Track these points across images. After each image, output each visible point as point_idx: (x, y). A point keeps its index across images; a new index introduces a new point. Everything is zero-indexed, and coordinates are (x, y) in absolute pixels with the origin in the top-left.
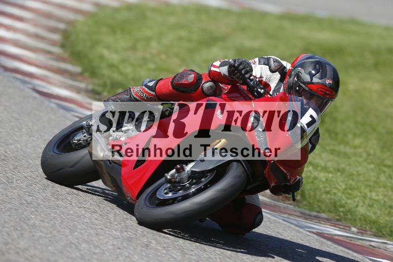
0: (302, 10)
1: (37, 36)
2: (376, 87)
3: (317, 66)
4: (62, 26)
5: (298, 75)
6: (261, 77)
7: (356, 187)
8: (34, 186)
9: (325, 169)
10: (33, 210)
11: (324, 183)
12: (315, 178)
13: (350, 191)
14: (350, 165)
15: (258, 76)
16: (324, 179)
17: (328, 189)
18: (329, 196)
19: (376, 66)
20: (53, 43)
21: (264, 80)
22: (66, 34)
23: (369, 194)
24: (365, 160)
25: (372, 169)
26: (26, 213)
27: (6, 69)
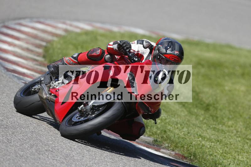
0: (196, 38)
1: (28, 50)
2: (243, 88)
3: (170, 44)
4: (44, 44)
5: (159, 50)
6: (138, 51)
7: (229, 152)
8: (25, 145)
9: (209, 140)
10: (24, 160)
11: (208, 148)
12: (203, 145)
13: (225, 155)
14: (225, 137)
15: (136, 51)
16: (208, 146)
17: (211, 153)
18: (212, 157)
19: (243, 75)
20: (38, 55)
21: (140, 53)
22: (46, 49)
23: (237, 157)
24: (235, 135)
25: (239, 141)
26: (19, 162)
27: (8, 70)
